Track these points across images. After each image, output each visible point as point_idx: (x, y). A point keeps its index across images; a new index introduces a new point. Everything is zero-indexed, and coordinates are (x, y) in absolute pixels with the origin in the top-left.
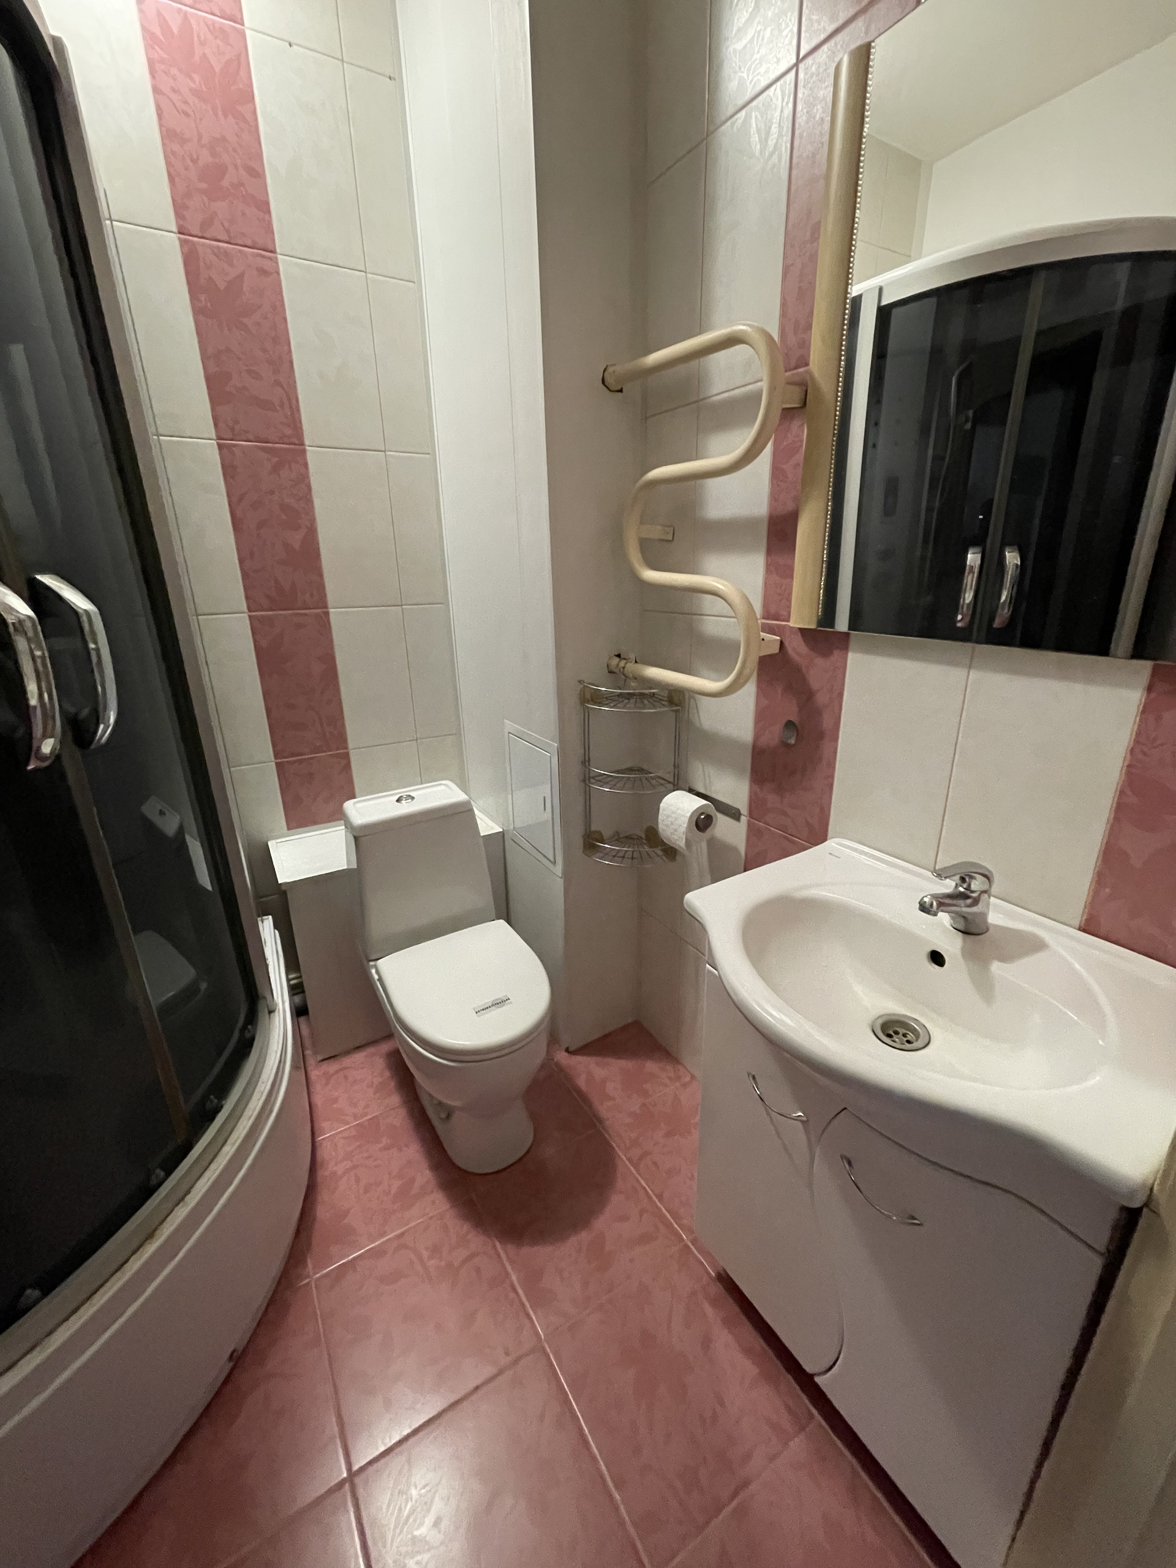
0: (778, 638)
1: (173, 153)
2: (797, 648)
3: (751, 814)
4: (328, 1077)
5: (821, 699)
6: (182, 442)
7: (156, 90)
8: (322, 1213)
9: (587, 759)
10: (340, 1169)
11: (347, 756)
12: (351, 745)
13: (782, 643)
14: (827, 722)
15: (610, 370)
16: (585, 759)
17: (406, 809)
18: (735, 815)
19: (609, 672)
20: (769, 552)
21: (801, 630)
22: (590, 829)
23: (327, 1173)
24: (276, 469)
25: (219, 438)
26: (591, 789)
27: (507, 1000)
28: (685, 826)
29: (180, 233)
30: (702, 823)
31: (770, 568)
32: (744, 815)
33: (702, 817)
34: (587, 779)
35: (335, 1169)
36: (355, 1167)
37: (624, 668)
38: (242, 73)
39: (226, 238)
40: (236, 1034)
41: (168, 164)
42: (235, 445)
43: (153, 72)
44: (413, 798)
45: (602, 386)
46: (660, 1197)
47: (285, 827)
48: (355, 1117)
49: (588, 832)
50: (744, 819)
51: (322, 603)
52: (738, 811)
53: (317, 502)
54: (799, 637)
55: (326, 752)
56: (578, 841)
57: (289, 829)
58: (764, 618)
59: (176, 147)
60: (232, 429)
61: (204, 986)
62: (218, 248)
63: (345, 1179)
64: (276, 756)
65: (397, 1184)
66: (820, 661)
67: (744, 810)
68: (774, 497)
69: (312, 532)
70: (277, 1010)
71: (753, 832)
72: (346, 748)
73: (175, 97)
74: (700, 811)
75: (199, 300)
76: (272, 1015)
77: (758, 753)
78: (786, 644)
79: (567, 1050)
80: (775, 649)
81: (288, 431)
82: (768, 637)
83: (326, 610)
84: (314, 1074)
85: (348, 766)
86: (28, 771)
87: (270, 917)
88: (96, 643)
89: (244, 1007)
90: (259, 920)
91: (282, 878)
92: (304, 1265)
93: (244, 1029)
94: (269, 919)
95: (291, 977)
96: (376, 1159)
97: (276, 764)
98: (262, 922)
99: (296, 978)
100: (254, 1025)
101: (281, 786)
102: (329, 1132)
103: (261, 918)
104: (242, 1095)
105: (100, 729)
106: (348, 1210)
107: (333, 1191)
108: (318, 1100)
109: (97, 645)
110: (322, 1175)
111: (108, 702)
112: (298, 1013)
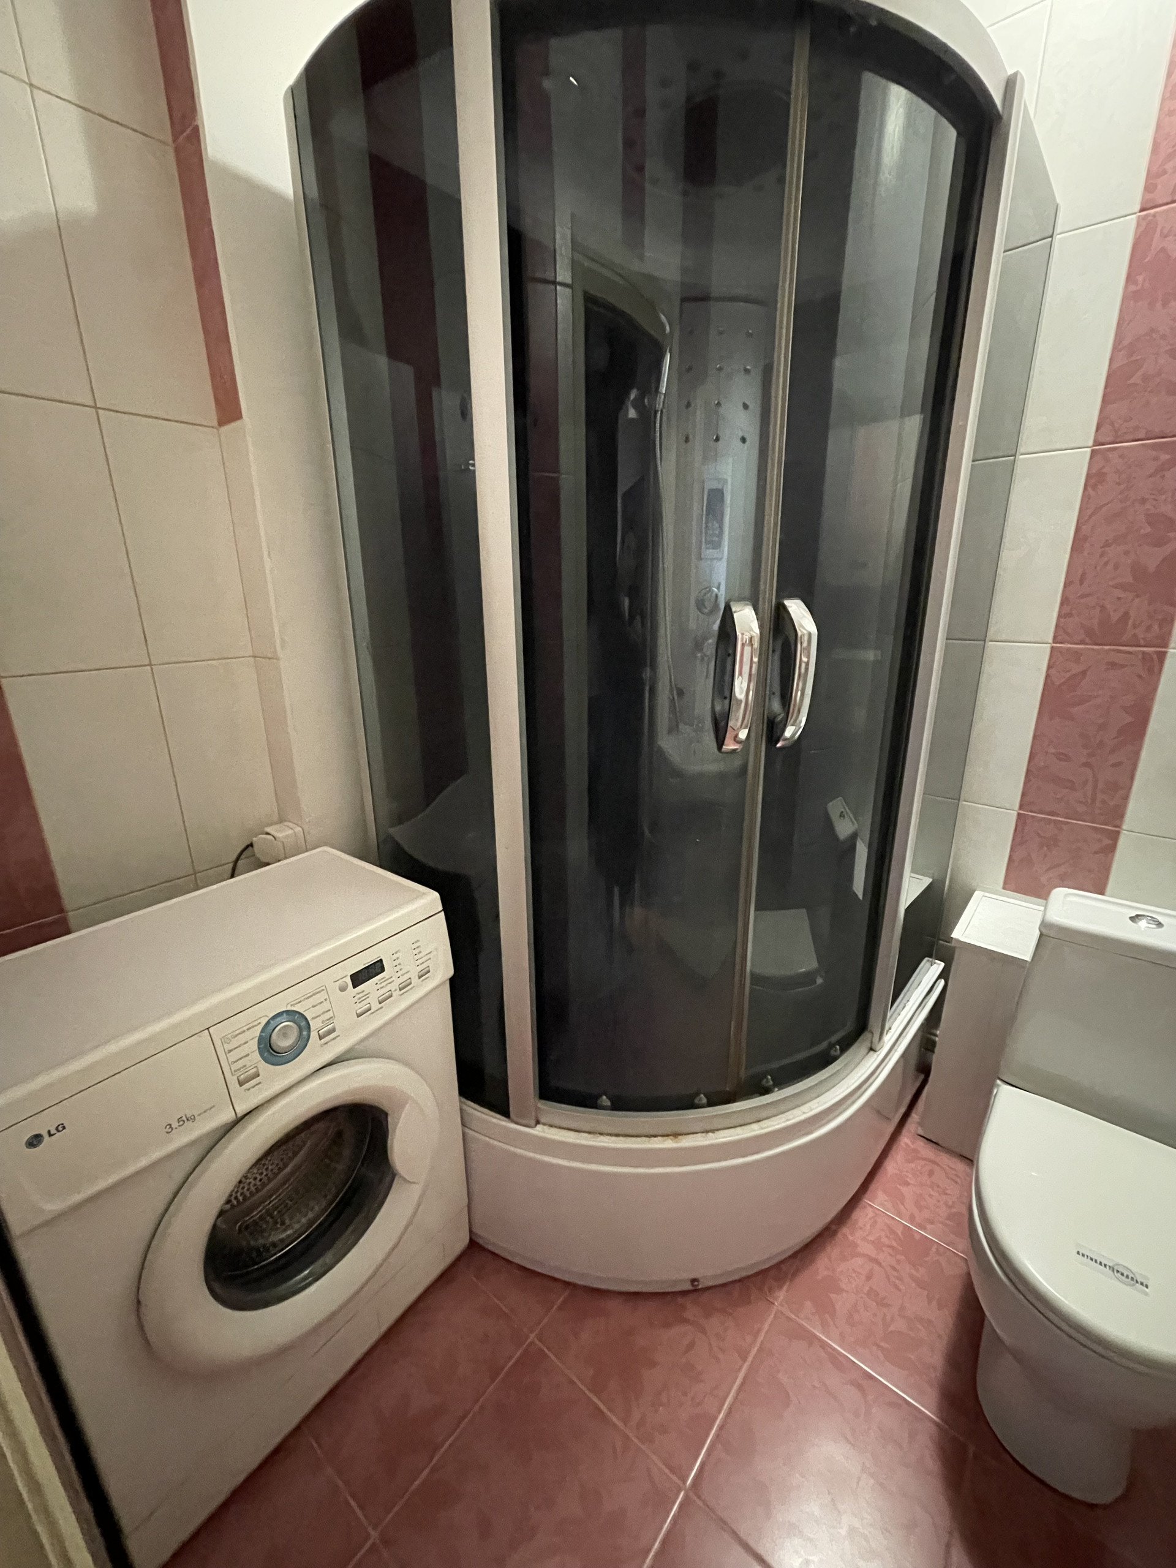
4: (917, 1157)
8: (823, 1265)
10: (865, 1248)
11: (1115, 836)
25: (1097, 444)
27: (1142, 1284)
29: (1141, 210)
35: (859, 1242)
36: (876, 1262)
40: (824, 1045)
42: (1113, 449)
44: (1158, 923)
47: (1002, 886)
48: (912, 1219)
55: (1088, 822)
57: (1004, 887)
60: (1118, 429)
61: (819, 981)
63: (859, 1260)
64: (1021, 807)
65: (901, 1326)
70: (878, 1053)
72: (1118, 827)
76: (872, 1052)
84: (905, 1139)
85: (1112, 848)
86: (723, 750)
87: (942, 965)
88: (808, 657)
89: (850, 1026)
90: (926, 959)
91: (958, 933)
92: (780, 1287)
93: (831, 1046)
94: (939, 966)
95: (935, 1031)
96: (900, 1279)
97: (1019, 814)
98: (930, 964)
99: (936, 1035)
100: (843, 1050)
101: (1013, 840)
102: (877, 1203)
103: (931, 959)
104: (793, 1096)
105: (789, 732)
106: (843, 1290)
107: (844, 1259)
108: (891, 1167)
109: (807, 659)
110: (845, 1236)
111: (802, 710)
112: (924, 1070)
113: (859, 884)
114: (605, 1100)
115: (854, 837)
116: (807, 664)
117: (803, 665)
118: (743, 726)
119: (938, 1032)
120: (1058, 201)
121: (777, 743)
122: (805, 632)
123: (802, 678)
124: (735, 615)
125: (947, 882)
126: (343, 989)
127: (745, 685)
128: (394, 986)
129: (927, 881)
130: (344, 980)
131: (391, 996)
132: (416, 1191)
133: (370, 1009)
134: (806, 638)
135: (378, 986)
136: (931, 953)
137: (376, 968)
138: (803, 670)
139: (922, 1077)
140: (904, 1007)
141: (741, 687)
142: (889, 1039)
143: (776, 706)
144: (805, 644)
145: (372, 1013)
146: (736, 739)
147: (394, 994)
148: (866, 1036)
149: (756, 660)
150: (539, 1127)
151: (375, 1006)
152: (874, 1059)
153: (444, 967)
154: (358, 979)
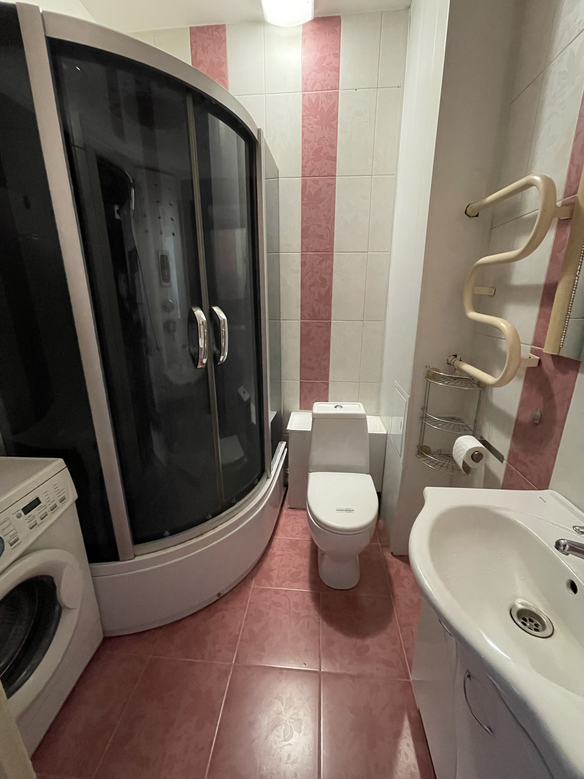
0: (539, 358)
1: (305, 148)
2: (548, 364)
3: (509, 461)
4: (289, 515)
5: (558, 399)
6: (288, 254)
7: (303, 126)
8: (265, 565)
9: (425, 407)
10: (278, 553)
11: (327, 384)
12: (331, 378)
13: (540, 361)
14: (559, 414)
15: (470, 206)
16: (424, 407)
17: (339, 411)
18: (500, 458)
19: (448, 364)
20: (542, 306)
21: (552, 355)
22: (422, 444)
23: (273, 552)
24: (321, 263)
25: (302, 252)
26: (426, 424)
27: (352, 511)
28: (464, 455)
29: (302, 177)
30: (476, 456)
31: (540, 317)
32: (505, 460)
33: (476, 453)
34: (424, 418)
35: (276, 552)
36: (283, 555)
37: (454, 362)
38: (335, 109)
39: (318, 175)
40: (252, 481)
41: (303, 152)
42: (307, 254)
43: (303, 120)
44: (342, 407)
45: (465, 215)
46: (407, 650)
48: (291, 536)
49: (421, 445)
50: (505, 462)
51: (329, 318)
52: (503, 457)
53: (335, 276)
54: (550, 359)
55: (320, 381)
56: (414, 449)
57: (300, 409)
58: (533, 345)
59: (306, 146)
60: (307, 248)
61: (246, 460)
62: (314, 179)
63: (277, 558)
64: (301, 379)
65: (294, 570)
66: (560, 376)
67: (506, 457)
68: (549, 274)
69: (330, 289)
70: (270, 479)
71: (508, 472)
72: (328, 380)
73: (309, 127)
74: (476, 449)
75: (304, 200)
76: (268, 479)
77: (518, 424)
78: (543, 361)
79: (392, 553)
80: (536, 365)
81: (328, 246)
82: (533, 356)
83: (330, 321)
84: (285, 511)
85: (327, 389)
86: (198, 368)
87: (285, 442)
88: (225, 329)
89: (259, 473)
90: (280, 442)
91: (289, 428)
92: (252, 580)
93: (255, 480)
94: (284, 443)
95: (287, 470)
96: (292, 556)
97: (301, 382)
98: (281, 443)
99: (288, 471)
100: (259, 480)
101: (300, 391)
102: (280, 537)
103: (281, 442)
104: (244, 503)
105: (222, 358)
106: (274, 570)
107: (272, 559)
108: (281, 522)
109: (225, 330)
110: (271, 551)
111: (225, 349)
112: (286, 485)
113: (254, 420)
114: (167, 533)
115: (249, 400)
116: (225, 332)
117: (223, 332)
118: (204, 358)
119: (288, 470)
120: (278, 168)
121: (217, 363)
122: (222, 319)
123: (224, 337)
124: (195, 312)
125: (282, 412)
126: (19, 516)
127: (203, 341)
128: (48, 509)
129: (276, 412)
130: (19, 512)
131: (47, 515)
132: (75, 613)
133: (36, 524)
134: (223, 321)
135: (39, 511)
136: (281, 439)
137: (36, 502)
138: (223, 335)
139: (285, 489)
140: (276, 460)
141: (202, 343)
142: (273, 473)
143: (215, 349)
144: (223, 323)
145: (38, 526)
146: (202, 362)
147: (48, 513)
148: (265, 473)
149: (206, 331)
150: (136, 558)
151: (39, 522)
152: (270, 481)
153: (72, 495)
154: (27, 510)
